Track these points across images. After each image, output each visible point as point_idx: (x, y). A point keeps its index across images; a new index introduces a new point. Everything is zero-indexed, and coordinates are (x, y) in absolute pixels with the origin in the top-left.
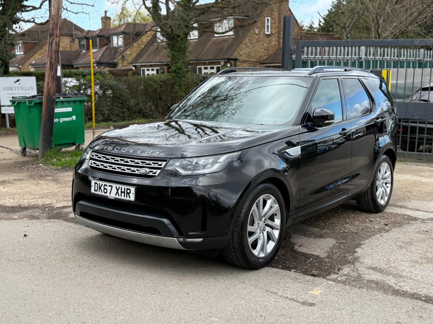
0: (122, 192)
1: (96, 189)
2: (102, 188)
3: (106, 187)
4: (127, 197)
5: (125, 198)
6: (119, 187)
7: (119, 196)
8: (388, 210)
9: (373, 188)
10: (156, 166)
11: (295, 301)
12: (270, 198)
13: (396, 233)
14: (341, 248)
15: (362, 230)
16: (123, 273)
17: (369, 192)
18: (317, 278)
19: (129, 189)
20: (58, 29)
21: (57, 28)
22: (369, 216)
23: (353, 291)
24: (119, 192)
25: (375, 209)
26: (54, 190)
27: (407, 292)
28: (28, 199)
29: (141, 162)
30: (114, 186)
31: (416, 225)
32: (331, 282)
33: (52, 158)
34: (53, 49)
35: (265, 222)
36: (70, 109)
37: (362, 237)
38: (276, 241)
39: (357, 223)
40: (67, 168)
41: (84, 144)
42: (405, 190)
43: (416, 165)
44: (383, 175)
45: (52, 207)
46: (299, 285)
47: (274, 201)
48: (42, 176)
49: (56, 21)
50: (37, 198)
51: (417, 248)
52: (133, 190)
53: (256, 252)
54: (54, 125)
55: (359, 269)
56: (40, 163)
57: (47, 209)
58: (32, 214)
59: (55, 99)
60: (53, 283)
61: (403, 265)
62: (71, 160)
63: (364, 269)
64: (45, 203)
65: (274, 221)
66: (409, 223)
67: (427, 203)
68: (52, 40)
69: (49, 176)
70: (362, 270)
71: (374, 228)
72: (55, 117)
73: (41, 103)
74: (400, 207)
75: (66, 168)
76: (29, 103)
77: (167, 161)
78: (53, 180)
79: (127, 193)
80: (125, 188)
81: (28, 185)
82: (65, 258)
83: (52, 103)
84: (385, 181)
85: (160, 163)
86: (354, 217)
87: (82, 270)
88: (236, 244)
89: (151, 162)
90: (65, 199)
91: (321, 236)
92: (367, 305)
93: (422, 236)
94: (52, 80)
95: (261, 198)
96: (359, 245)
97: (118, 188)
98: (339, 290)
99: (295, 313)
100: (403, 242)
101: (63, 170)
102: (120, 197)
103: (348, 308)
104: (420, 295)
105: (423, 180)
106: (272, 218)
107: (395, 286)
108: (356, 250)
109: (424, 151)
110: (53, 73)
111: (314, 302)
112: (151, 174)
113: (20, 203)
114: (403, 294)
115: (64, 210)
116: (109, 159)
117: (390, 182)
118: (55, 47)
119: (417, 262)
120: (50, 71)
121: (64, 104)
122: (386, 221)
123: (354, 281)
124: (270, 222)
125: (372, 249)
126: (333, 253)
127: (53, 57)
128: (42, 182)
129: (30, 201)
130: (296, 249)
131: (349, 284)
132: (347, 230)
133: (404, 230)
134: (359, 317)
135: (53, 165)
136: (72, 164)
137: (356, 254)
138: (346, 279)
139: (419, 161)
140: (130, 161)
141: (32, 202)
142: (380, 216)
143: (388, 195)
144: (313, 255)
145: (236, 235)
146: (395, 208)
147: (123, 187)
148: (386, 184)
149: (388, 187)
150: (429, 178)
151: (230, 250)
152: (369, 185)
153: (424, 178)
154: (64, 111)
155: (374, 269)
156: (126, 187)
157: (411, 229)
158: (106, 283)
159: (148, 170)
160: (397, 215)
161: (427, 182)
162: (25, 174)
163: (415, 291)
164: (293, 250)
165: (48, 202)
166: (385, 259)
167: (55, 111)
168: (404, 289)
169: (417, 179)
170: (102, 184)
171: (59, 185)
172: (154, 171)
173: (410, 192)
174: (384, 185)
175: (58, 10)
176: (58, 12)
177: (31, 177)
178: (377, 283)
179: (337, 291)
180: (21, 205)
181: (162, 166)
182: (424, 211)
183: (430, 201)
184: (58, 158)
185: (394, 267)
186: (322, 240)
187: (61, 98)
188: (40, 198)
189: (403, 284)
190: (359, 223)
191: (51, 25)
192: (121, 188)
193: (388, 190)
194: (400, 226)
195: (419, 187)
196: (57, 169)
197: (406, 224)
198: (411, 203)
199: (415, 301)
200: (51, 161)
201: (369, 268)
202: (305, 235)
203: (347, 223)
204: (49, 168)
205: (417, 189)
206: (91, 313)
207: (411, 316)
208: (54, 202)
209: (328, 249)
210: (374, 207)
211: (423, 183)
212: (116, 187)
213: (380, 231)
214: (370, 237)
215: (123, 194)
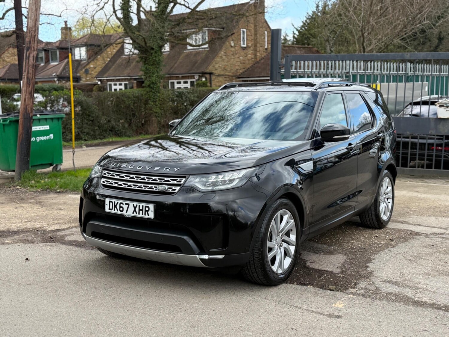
0: (139, 210)
1: (111, 208)
2: (118, 206)
3: (122, 205)
4: (145, 215)
5: (144, 216)
6: (137, 205)
7: (136, 214)
8: (390, 225)
9: (376, 203)
10: (175, 182)
11: (321, 314)
12: (286, 214)
13: (402, 248)
14: (353, 264)
15: (369, 245)
16: (142, 293)
17: (373, 208)
18: (336, 293)
19: (148, 207)
20: (36, 42)
21: (34, 41)
22: (373, 232)
23: (375, 303)
24: (137, 209)
25: (378, 225)
26: (41, 213)
27: (426, 303)
28: (15, 223)
29: (159, 179)
30: (131, 203)
31: (421, 240)
32: (351, 296)
33: (29, 180)
34: (30, 63)
35: (281, 238)
36: (47, 127)
37: (371, 252)
38: (292, 257)
39: (363, 239)
40: (48, 190)
41: (61, 165)
42: (403, 206)
43: (410, 181)
44: (385, 190)
45: (44, 231)
46: (321, 299)
47: (290, 217)
48: (23, 199)
49: (33, 33)
50: (25, 222)
51: (427, 262)
52: (152, 207)
53: (275, 268)
54: (32, 144)
55: (376, 283)
56: (17, 186)
57: (39, 233)
58: (26, 238)
59: (32, 117)
60: (74, 305)
61: (417, 278)
62: (51, 182)
63: (380, 283)
64: (35, 227)
65: (289, 237)
66: (413, 238)
67: (427, 218)
68: (29, 54)
69: (31, 199)
70: (379, 284)
71: (380, 243)
72: (32, 135)
73: (17, 121)
74: (402, 222)
75: (46, 190)
76: (3, 121)
77: (187, 178)
78: (37, 204)
79: (146, 211)
80: (143, 206)
81: (11, 209)
82: (77, 280)
83: (29, 121)
84: (387, 196)
85: (179, 179)
86: (358, 233)
87: (99, 291)
88: (257, 260)
89: (169, 179)
90: (56, 222)
91: (331, 253)
92: (391, 316)
93: (429, 250)
94: (30, 96)
95: (279, 214)
96: (370, 260)
97: (135, 206)
98: (361, 303)
99: (324, 324)
100: (412, 256)
101: (44, 192)
102: (138, 215)
103: (374, 319)
104: (440, 305)
105: (419, 195)
106: (288, 234)
107: (413, 297)
108: (368, 265)
109: (417, 166)
110: (30, 88)
111: (340, 314)
112: (170, 191)
113: (8, 227)
114: (423, 305)
115: (58, 233)
116: (123, 177)
117: (391, 197)
118: (32, 62)
119: (430, 275)
120: (27, 86)
121: (41, 121)
122: (391, 237)
123: (373, 294)
124: (286, 238)
125: (384, 264)
126: (345, 268)
127: (31, 71)
128: (25, 205)
129: (19, 225)
130: (309, 266)
131: (370, 297)
132: (354, 246)
133: (409, 245)
134: (387, 326)
135: (32, 187)
136: (53, 186)
137: (369, 269)
138: (365, 292)
139: (412, 177)
140: (147, 178)
141: (21, 226)
142: (384, 232)
143: (390, 211)
144: (327, 271)
145: (256, 251)
146: (397, 224)
147: (141, 205)
148: (388, 199)
149: (389, 202)
150: (424, 193)
151: (250, 266)
152: (373, 201)
153: (420, 194)
154: (41, 129)
155: (390, 282)
156: (145, 205)
157: (416, 243)
158: (129, 303)
159: (167, 187)
160: (400, 230)
161: (423, 198)
162: (4, 198)
163: (434, 301)
164: (305, 267)
165: (38, 226)
166: (399, 273)
167: (33, 130)
168: (423, 300)
169: (413, 195)
170: (118, 203)
171: (44, 208)
172: (174, 187)
173: (409, 208)
174: (386, 200)
175: (35, 22)
176: (36, 24)
177: (11, 200)
178: (396, 295)
179: (360, 303)
180: (10, 229)
181: (182, 183)
182: (426, 226)
183: (430, 216)
184: (36, 179)
185: (409, 280)
186: (332, 256)
187: (38, 116)
188: (28, 221)
189: (420, 295)
190: (365, 239)
191: (28, 37)
192: (139, 206)
193: (390, 205)
194: (406, 241)
195: (416, 203)
196: (37, 192)
197: (410, 238)
198: (411, 218)
199: (436, 311)
200: (29, 183)
201: (385, 281)
202: (314, 252)
203: (353, 239)
204: (28, 191)
205: (414, 204)
206: (122, 331)
207: (435, 324)
208: (45, 225)
209: (340, 265)
210: (378, 222)
211: (420, 199)
212: (133, 205)
213: (387, 246)
214: (379, 252)
215: (141, 212)
